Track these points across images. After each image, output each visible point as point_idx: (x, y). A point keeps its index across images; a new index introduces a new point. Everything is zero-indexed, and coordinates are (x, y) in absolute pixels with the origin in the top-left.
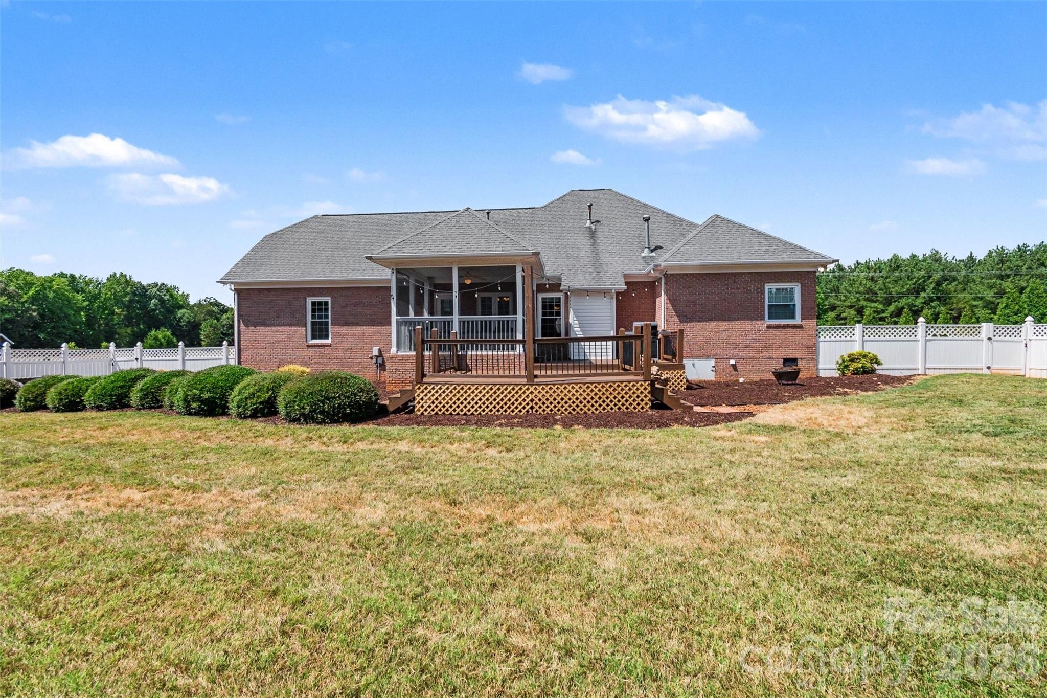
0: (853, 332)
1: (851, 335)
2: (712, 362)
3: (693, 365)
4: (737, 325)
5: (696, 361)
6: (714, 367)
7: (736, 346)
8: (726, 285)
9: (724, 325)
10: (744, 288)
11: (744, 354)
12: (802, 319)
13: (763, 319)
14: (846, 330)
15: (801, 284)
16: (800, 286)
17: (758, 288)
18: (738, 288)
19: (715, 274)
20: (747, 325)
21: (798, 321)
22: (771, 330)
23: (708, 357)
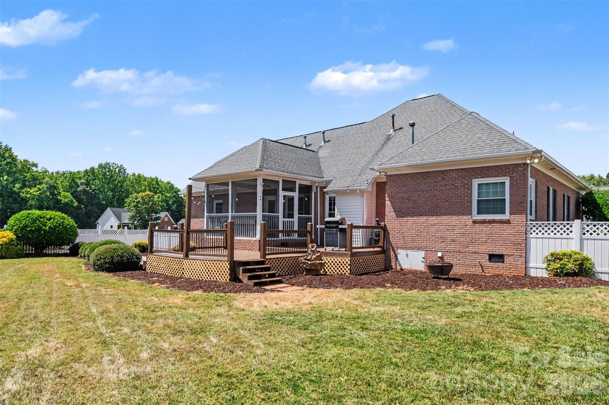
0: (571, 229)
1: (568, 232)
2: (422, 254)
3: (407, 255)
4: (445, 219)
5: (409, 252)
6: (424, 258)
7: (443, 240)
8: (435, 182)
9: (433, 220)
10: (452, 185)
11: (451, 247)
12: (511, 214)
13: (471, 214)
14: (562, 226)
15: (510, 177)
16: (509, 179)
17: (465, 184)
18: (446, 185)
19: (427, 172)
20: (454, 220)
21: (506, 216)
22: (477, 225)
23: (419, 249)
